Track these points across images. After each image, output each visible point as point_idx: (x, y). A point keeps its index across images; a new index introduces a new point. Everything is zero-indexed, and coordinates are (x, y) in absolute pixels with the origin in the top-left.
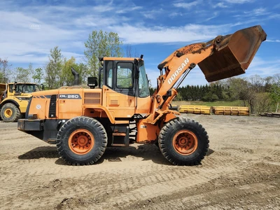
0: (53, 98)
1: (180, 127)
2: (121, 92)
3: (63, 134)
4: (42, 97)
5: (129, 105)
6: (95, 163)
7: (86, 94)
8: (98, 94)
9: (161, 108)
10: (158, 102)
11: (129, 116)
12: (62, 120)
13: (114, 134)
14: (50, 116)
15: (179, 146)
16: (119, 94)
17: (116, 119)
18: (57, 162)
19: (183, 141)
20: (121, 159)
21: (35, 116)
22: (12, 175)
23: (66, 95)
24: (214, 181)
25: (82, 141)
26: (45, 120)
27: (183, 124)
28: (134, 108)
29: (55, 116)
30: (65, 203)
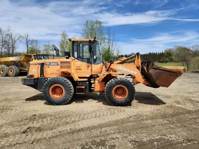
0: (42, 65)
1: (117, 83)
2: (83, 61)
3: (46, 87)
4: (36, 64)
5: (88, 69)
6: (65, 104)
7: (62, 62)
8: (69, 62)
9: (107, 70)
10: (106, 67)
11: (88, 76)
12: (48, 78)
13: (77, 87)
14: (41, 76)
15: (117, 94)
16: (81, 62)
17: (80, 78)
18: (45, 103)
19: (120, 91)
20: (84, 101)
21: (32, 76)
22: (14, 111)
23: (50, 63)
24: (130, 117)
25: (58, 91)
26: (38, 78)
27: (119, 81)
28: (90, 71)
29: (43, 76)
30: (28, 130)
